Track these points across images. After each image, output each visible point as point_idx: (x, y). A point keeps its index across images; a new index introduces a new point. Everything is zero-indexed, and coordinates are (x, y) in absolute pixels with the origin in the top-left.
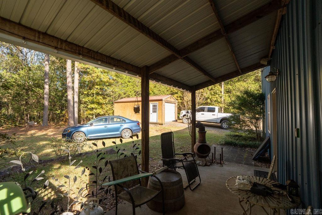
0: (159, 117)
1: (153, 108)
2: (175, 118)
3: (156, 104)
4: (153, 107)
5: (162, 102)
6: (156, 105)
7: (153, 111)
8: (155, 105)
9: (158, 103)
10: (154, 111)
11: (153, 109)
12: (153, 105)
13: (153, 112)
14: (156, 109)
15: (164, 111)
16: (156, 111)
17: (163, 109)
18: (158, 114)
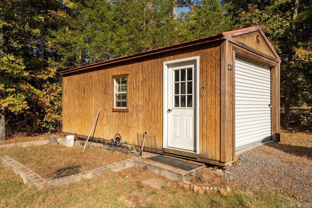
0: (202, 127)
1: (177, 85)
2: (273, 127)
3: (192, 66)
4: (177, 79)
5: (221, 53)
6: (190, 70)
7: (177, 98)
8: (183, 71)
9: (198, 58)
10: (183, 98)
11: (177, 92)
12: (177, 72)
13: (177, 105)
14: (190, 91)
15: (233, 95)
16: (190, 98)
17: (227, 88)
18: (202, 115)
